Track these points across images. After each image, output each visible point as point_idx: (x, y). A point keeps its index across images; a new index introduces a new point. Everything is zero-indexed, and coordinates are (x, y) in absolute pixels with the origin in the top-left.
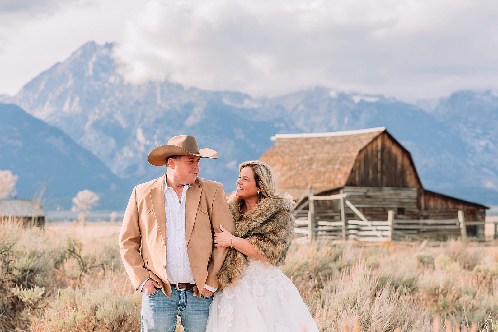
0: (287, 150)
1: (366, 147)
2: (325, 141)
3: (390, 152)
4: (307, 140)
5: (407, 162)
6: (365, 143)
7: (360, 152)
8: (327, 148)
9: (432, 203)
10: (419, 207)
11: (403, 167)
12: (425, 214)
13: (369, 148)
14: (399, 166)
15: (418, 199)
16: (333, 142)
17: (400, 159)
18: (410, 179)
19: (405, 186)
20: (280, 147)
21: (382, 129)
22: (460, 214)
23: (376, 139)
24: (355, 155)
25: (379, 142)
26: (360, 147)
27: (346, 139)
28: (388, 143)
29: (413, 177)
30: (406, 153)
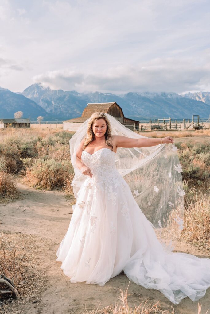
0: (91, 107)
1: (111, 107)
2: (101, 105)
3: (117, 108)
4: (96, 105)
5: (121, 111)
6: (111, 106)
7: (109, 108)
8: (101, 107)
9: (126, 121)
10: (123, 122)
11: (120, 112)
12: (125, 123)
13: (112, 107)
14: (119, 112)
15: (123, 120)
16: (103, 105)
17: (119, 110)
18: (121, 115)
19: (120, 117)
20: (89, 106)
21: (115, 102)
22: (134, 124)
23: (113, 105)
24: (108, 109)
25: (114, 105)
26: (109, 107)
27: (106, 105)
28: (116, 106)
29: (122, 114)
30: (121, 108)
